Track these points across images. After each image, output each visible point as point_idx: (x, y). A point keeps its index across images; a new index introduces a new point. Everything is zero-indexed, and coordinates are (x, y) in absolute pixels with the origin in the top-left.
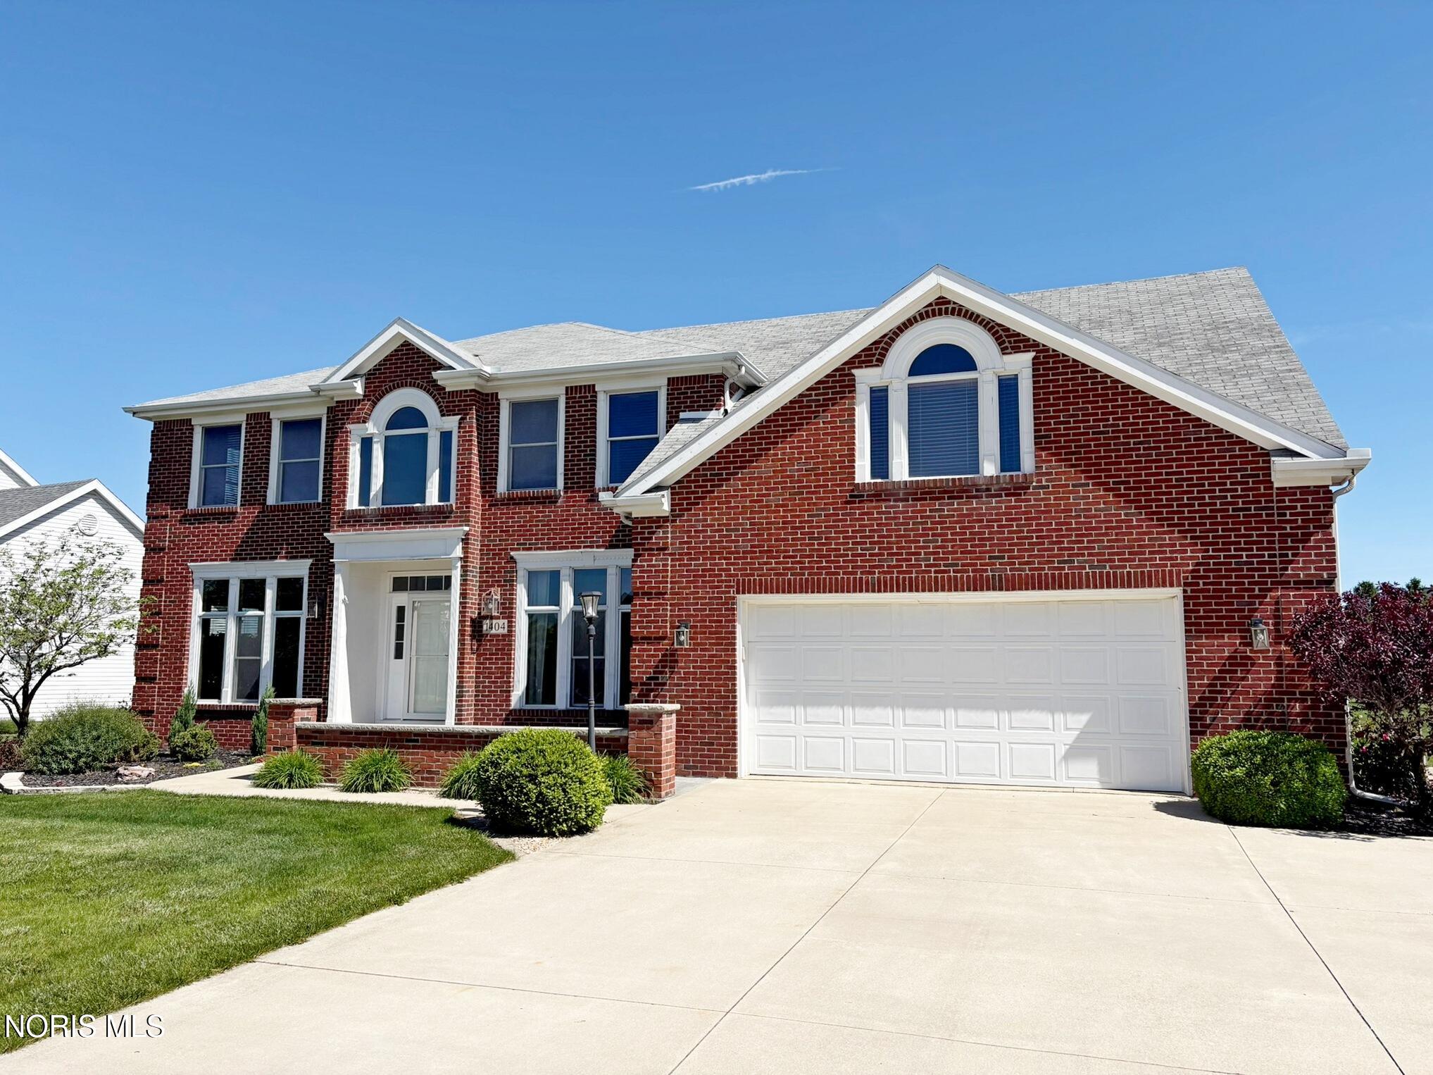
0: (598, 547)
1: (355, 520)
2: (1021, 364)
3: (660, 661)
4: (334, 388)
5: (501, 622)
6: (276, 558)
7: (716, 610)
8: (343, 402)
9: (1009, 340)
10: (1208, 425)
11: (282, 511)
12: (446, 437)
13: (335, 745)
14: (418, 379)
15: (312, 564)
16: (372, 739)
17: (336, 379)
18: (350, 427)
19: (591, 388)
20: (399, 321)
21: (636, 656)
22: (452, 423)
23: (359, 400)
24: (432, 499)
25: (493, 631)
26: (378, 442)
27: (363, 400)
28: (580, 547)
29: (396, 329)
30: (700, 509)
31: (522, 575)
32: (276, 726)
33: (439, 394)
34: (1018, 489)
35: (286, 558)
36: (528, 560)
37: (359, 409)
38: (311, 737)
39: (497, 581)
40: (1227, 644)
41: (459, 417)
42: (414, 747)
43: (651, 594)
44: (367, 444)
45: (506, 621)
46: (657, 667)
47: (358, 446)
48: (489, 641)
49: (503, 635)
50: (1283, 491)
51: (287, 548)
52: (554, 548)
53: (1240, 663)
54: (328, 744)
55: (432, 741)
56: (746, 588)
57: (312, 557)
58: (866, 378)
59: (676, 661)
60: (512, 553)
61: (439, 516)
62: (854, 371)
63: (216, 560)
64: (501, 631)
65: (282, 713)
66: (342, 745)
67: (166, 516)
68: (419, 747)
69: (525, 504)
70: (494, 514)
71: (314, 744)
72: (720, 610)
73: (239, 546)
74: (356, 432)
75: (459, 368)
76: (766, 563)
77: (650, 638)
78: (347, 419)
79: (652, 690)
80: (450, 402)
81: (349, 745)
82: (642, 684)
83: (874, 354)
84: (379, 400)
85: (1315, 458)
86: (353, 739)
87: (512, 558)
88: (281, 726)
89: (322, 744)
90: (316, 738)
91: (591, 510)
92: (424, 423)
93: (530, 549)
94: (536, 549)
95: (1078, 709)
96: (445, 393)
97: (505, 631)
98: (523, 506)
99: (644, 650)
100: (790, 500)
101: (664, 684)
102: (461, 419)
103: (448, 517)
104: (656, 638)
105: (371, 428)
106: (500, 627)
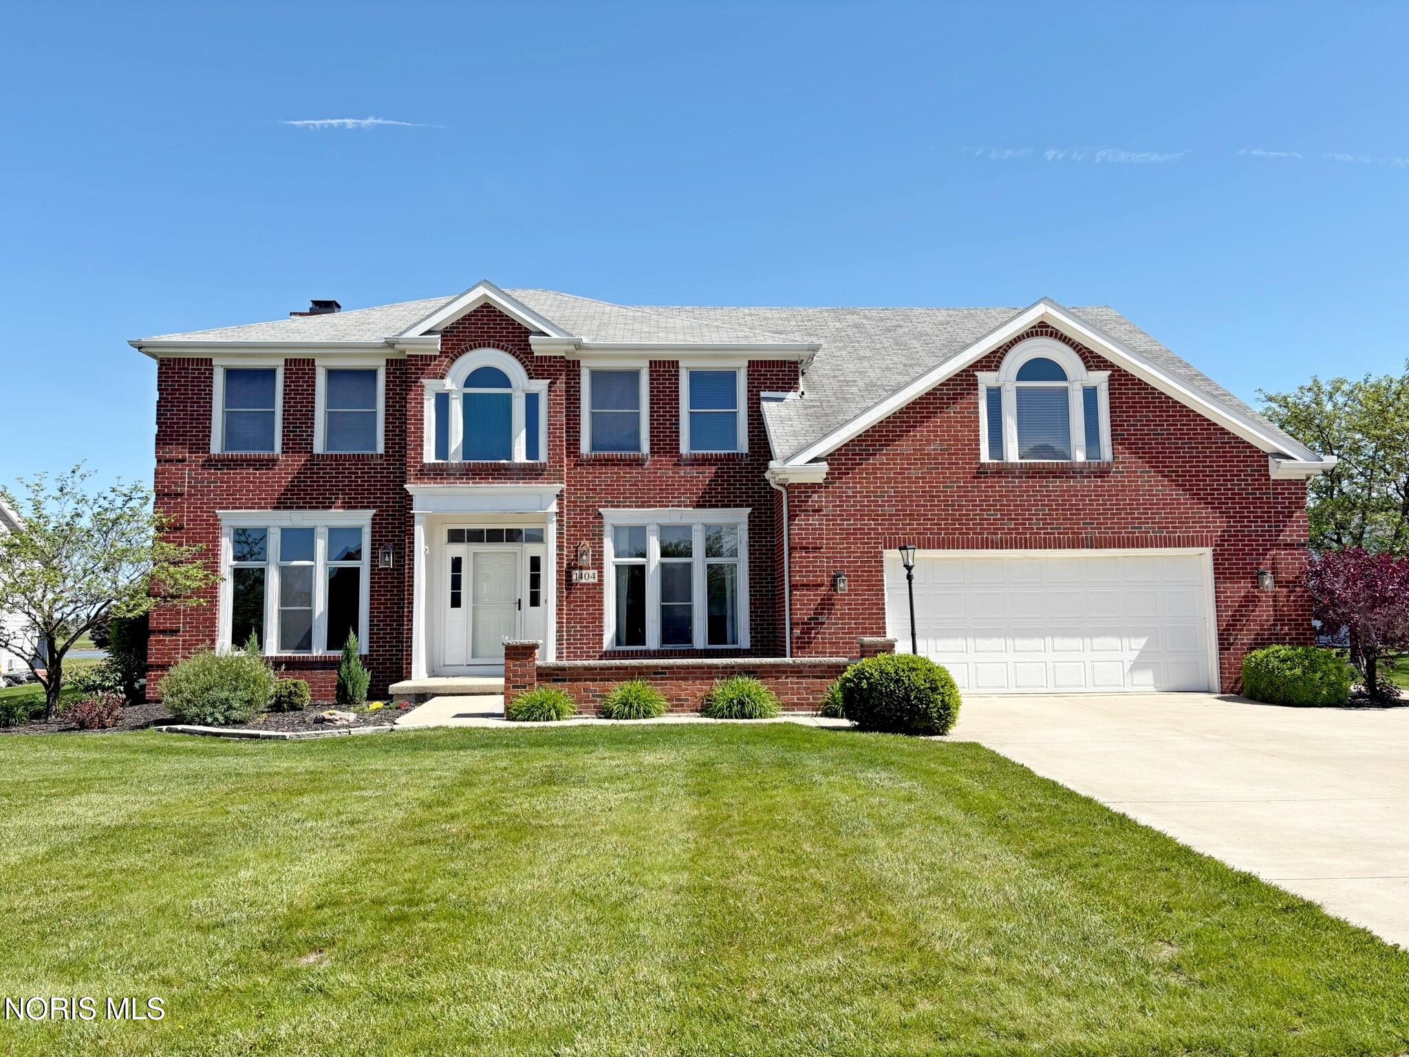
0: (686, 506)
1: (437, 473)
2: (1100, 379)
3: (819, 604)
4: (411, 342)
5: (591, 572)
6: (330, 507)
7: (866, 562)
8: (417, 356)
9: (1092, 360)
10: (1229, 433)
11: (336, 460)
12: (532, 400)
14: (502, 341)
15: (375, 515)
16: (619, 674)
17: (414, 334)
18: (425, 381)
19: (675, 364)
20: (486, 283)
22: (540, 386)
23: (435, 356)
24: (520, 455)
25: (583, 581)
26: (456, 398)
27: (440, 356)
28: (668, 506)
29: (481, 291)
31: (608, 530)
32: (514, 666)
33: (527, 358)
34: (1102, 472)
35: (344, 508)
36: (613, 516)
37: (435, 365)
38: (552, 675)
39: (585, 535)
40: (1244, 587)
41: (549, 381)
42: (662, 679)
43: (808, 548)
44: (443, 401)
45: (596, 572)
46: (816, 609)
47: (433, 401)
48: (579, 589)
49: (593, 584)
50: (1276, 482)
51: (344, 498)
52: (643, 506)
53: (1250, 600)
54: (570, 680)
55: (680, 673)
56: (892, 545)
57: (374, 507)
58: (986, 379)
59: (833, 604)
60: (600, 510)
61: (531, 473)
62: (977, 373)
63: (254, 508)
64: (591, 581)
65: (521, 654)
66: (585, 680)
67: (183, 460)
69: (612, 465)
70: (580, 473)
71: (555, 680)
72: (871, 562)
73: (282, 494)
74: (431, 387)
75: (554, 336)
76: (909, 524)
77: (808, 585)
78: (422, 374)
79: (813, 628)
80: (538, 367)
82: (803, 624)
83: (992, 361)
84: (457, 357)
85: (1301, 461)
87: (600, 514)
88: (520, 666)
89: (564, 680)
90: (558, 675)
91: (678, 473)
92: (506, 383)
93: (618, 506)
94: (624, 507)
95: (1137, 634)
96: (533, 357)
97: (596, 581)
98: (609, 467)
99: (805, 595)
100: (927, 473)
101: (824, 623)
102: (551, 383)
103: (541, 475)
104: (814, 585)
105: (449, 384)
106: (589, 576)
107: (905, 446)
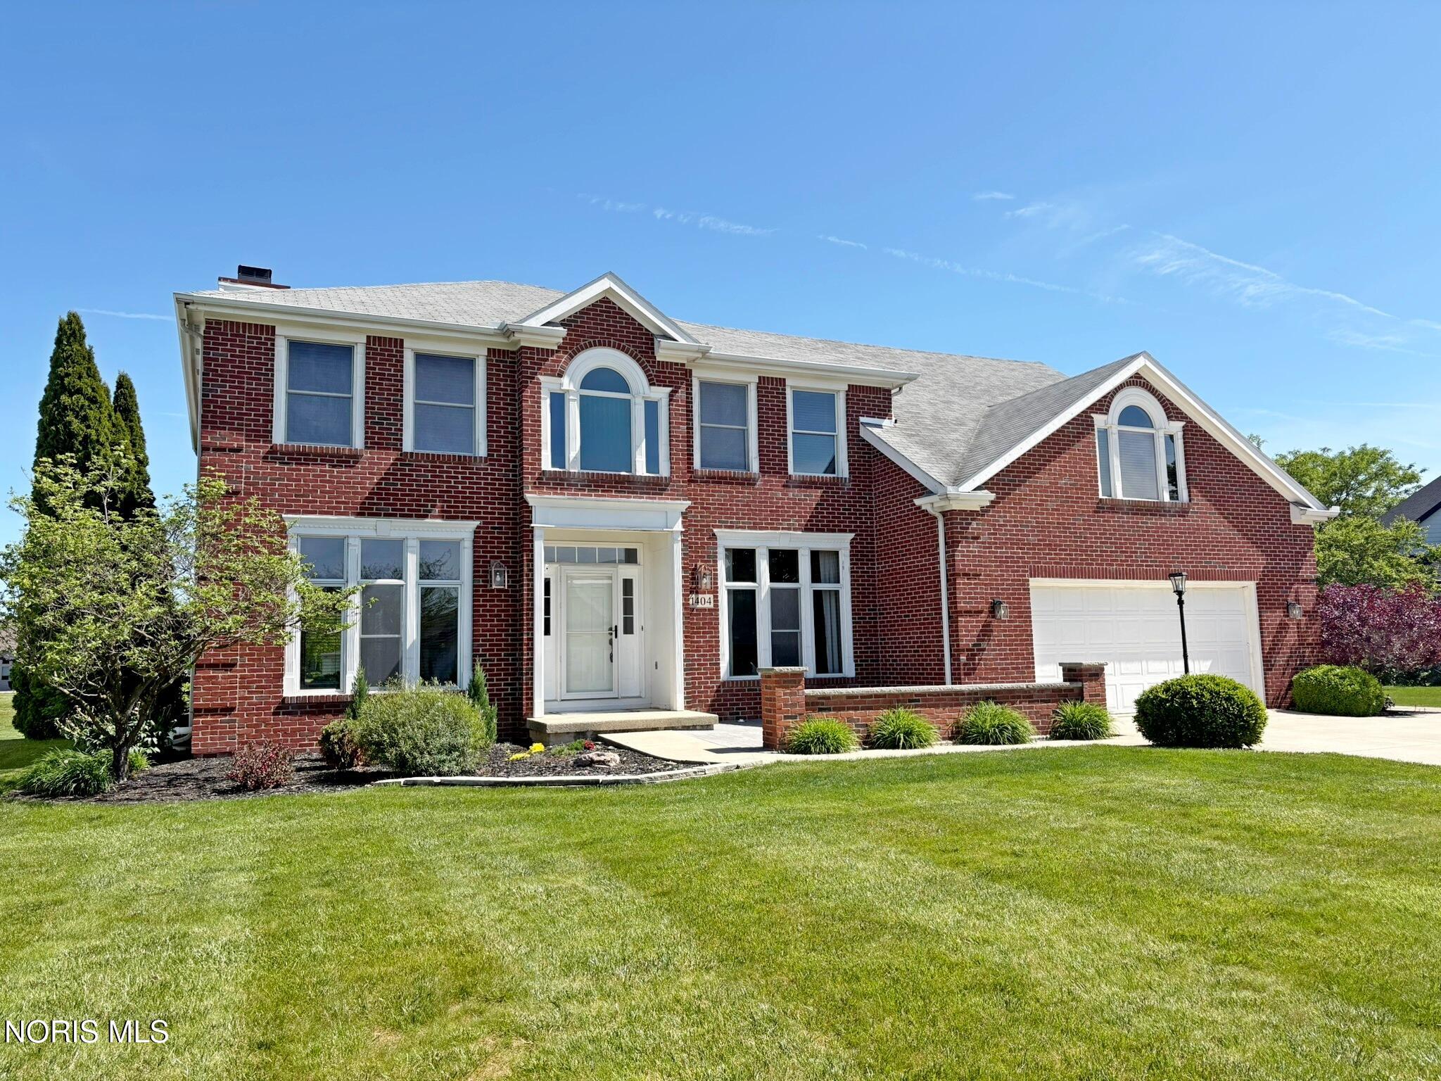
0: (795, 529)
1: (558, 482)
2: (1177, 427)
3: (981, 631)
4: (533, 332)
5: (707, 596)
6: (426, 516)
7: (1016, 589)
8: (533, 348)
9: (1172, 411)
10: (1264, 483)
11: (433, 461)
12: (651, 407)
13: (843, 709)
14: (623, 341)
15: (478, 527)
16: (878, 702)
17: (536, 322)
18: (542, 378)
19: (782, 382)
20: (611, 275)
21: (964, 626)
22: (661, 394)
23: (552, 351)
24: (641, 469)
25: (700, 606)
26: (575, 400)
27: (557, 352)
28: (778, 529)
29: (604, 285)
30: (1002, 507)
31: (721, 552)
32: (785, 694)
33: (648, 362)
34: (1183, 512)
35: (442, 517)
36: (728, 537)
37: (553, 361)
38: (818, 704)
39: (700, 557)
40: (1276, 616)
41: (670, 389)
42: (916, 706)
43: (969, 575)
44: (558, 401)
45: (712, 596)
46: (979, 636)
47: (548, 401)
48: (696, 615)
49: (709, 610)
50: (1297, 527)
51: (443, 507)
52: (755, 528)
53: (1283, 627)
54: (835, 709)
55: (932, 700)
56: (1036, 573)
57: (478, 518)
58: (1099, 420)
59: (992, 631)
60: (715, 530)
61: (654, 487)
62: (1092, 415)
63: (331, 513)
64: (707, 606)
65: (790, 682)
66: (849, 709)
67: (239, 450)
68: (921, 706)
69: (725, 483)
70: (694, 490)
71: (820, 710)
72: (1020, 589)
73: (367, 498)
74: (547, 384)
75: (681, 341)
76: (1048, 554)
77: (970, 612)
78: (539, 369)
79: (976, 655)
80: (659, 373)
81: (856, 709)
82: (968, 650)
84: (576, 354)
85: (1315, 509)
86: (860, 703)
87: (714, 535)
88: (791, 694)
89: (829, 710)
90: (823, 704)
91: (787, 495)
92: (625, 388)
93: (731, 527)
94: (738, 528)
95: (1205, 659)
96: (654, 362)
97: (712, 606)
98: (723, 486)
99: (969, 622)
100: (1061, 506)
101: (984, 650)
102: (672, 391)
103: (665, 490)
104: (975, 612)
105: (569, 384)
106: (705, 601)
107: (1042, 479)
